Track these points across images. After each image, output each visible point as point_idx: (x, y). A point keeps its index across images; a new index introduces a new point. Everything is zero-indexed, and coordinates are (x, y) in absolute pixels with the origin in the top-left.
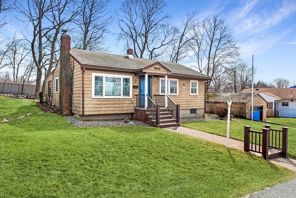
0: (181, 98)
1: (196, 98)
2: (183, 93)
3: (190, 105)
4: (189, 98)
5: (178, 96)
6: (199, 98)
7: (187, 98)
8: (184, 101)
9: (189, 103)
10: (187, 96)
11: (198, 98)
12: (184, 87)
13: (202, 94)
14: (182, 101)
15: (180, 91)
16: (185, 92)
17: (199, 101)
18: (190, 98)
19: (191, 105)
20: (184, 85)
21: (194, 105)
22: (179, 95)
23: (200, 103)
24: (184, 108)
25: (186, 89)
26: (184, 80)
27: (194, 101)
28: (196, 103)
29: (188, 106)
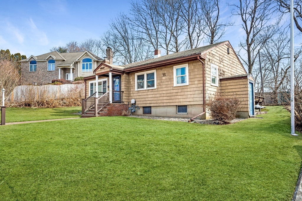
0: (160, 92)
1: (186, 90)
2: (163, 86)
3: (174, 101)
4: (172, 91)
5: (157, 90)
6: (192, 89)
7: (169, 92)
8: (165, 95)
9: (173, 97)
10: (169, 88)
11: (189, 90)
12: (164, 78)
13: (196, 82)
14: (162, 95)
15: (159, 83)
16: (167, 83)
17: (192, 93)
18: (175, 91)
19: (177, 100)
20: (164, 75)
21: (181, 100)
22: (158, 88)
23: (192, 96)
24: (165, 104)
25: (168, 80)
26: (164, 69)
27: (182, 93)
28: (184, 97)
29: (171, 101)
